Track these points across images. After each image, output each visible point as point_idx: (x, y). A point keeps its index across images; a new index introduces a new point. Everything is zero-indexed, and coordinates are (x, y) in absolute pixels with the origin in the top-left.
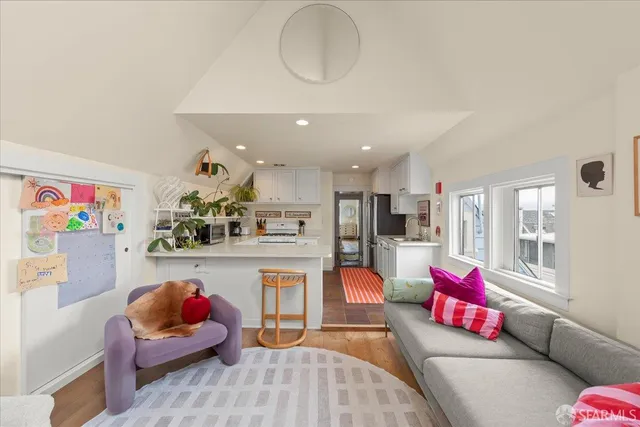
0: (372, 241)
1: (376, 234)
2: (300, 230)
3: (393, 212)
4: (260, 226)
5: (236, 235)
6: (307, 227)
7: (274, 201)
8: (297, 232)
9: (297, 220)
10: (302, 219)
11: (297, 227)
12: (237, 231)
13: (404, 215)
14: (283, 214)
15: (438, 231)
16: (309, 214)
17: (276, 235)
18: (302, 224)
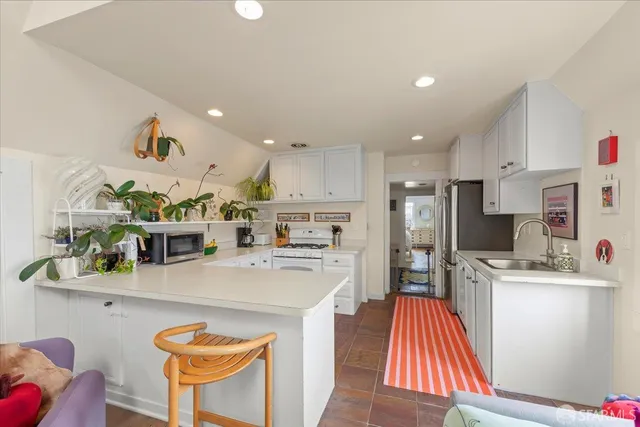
0: (448, 259)
1: (454, 247)
2: (334, 240)
3: (488, 210)
4: (281, 233)
5: (246, 246)
6: (344, 236)
7: (297, 198)
8: (330, 243)
9: (329, 225)
10: (336, 224)
11: (330, 235)
12: (248, 240)
13: (511, 217)
14: (312, 217)
15: (604, 250)
16: (348, 217)
17: (302, 246)
18: (336, 230)
